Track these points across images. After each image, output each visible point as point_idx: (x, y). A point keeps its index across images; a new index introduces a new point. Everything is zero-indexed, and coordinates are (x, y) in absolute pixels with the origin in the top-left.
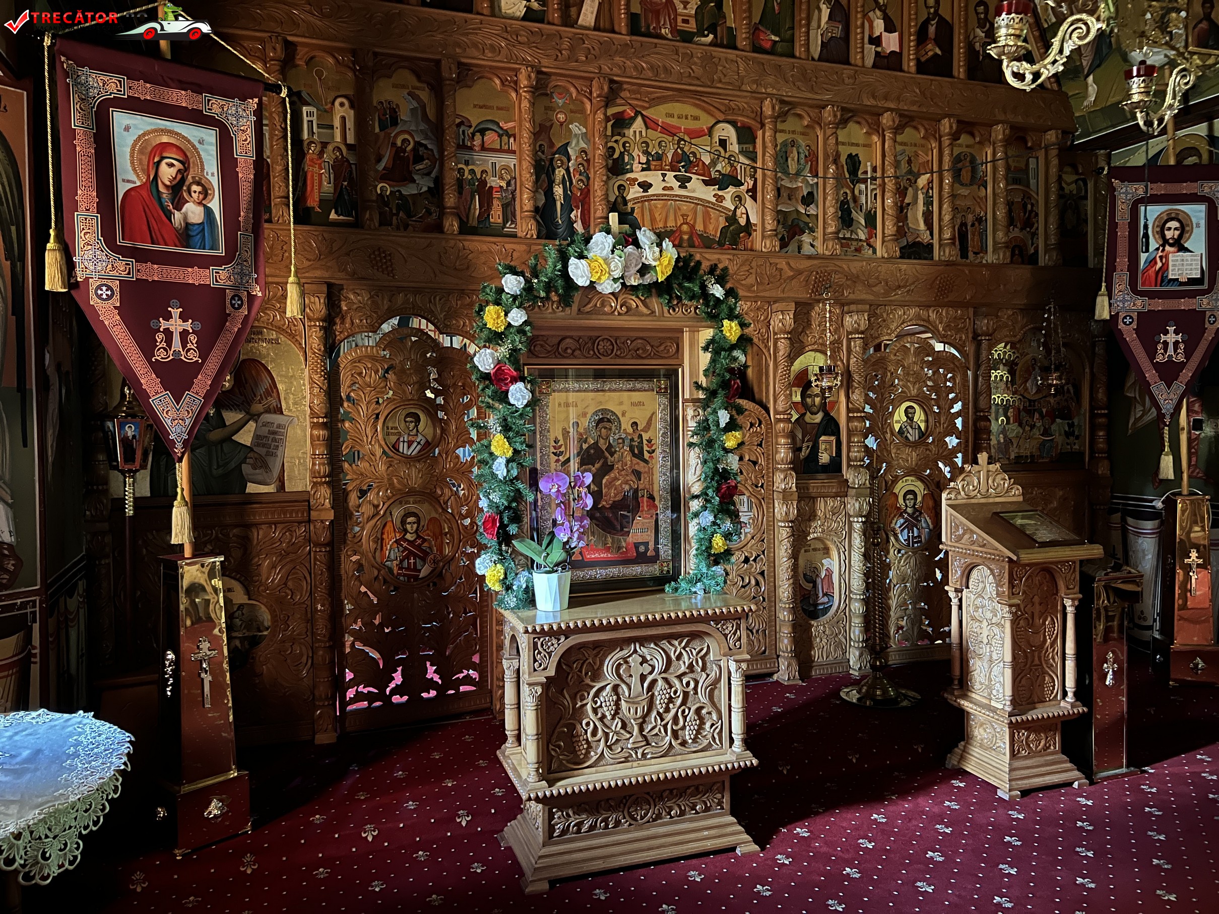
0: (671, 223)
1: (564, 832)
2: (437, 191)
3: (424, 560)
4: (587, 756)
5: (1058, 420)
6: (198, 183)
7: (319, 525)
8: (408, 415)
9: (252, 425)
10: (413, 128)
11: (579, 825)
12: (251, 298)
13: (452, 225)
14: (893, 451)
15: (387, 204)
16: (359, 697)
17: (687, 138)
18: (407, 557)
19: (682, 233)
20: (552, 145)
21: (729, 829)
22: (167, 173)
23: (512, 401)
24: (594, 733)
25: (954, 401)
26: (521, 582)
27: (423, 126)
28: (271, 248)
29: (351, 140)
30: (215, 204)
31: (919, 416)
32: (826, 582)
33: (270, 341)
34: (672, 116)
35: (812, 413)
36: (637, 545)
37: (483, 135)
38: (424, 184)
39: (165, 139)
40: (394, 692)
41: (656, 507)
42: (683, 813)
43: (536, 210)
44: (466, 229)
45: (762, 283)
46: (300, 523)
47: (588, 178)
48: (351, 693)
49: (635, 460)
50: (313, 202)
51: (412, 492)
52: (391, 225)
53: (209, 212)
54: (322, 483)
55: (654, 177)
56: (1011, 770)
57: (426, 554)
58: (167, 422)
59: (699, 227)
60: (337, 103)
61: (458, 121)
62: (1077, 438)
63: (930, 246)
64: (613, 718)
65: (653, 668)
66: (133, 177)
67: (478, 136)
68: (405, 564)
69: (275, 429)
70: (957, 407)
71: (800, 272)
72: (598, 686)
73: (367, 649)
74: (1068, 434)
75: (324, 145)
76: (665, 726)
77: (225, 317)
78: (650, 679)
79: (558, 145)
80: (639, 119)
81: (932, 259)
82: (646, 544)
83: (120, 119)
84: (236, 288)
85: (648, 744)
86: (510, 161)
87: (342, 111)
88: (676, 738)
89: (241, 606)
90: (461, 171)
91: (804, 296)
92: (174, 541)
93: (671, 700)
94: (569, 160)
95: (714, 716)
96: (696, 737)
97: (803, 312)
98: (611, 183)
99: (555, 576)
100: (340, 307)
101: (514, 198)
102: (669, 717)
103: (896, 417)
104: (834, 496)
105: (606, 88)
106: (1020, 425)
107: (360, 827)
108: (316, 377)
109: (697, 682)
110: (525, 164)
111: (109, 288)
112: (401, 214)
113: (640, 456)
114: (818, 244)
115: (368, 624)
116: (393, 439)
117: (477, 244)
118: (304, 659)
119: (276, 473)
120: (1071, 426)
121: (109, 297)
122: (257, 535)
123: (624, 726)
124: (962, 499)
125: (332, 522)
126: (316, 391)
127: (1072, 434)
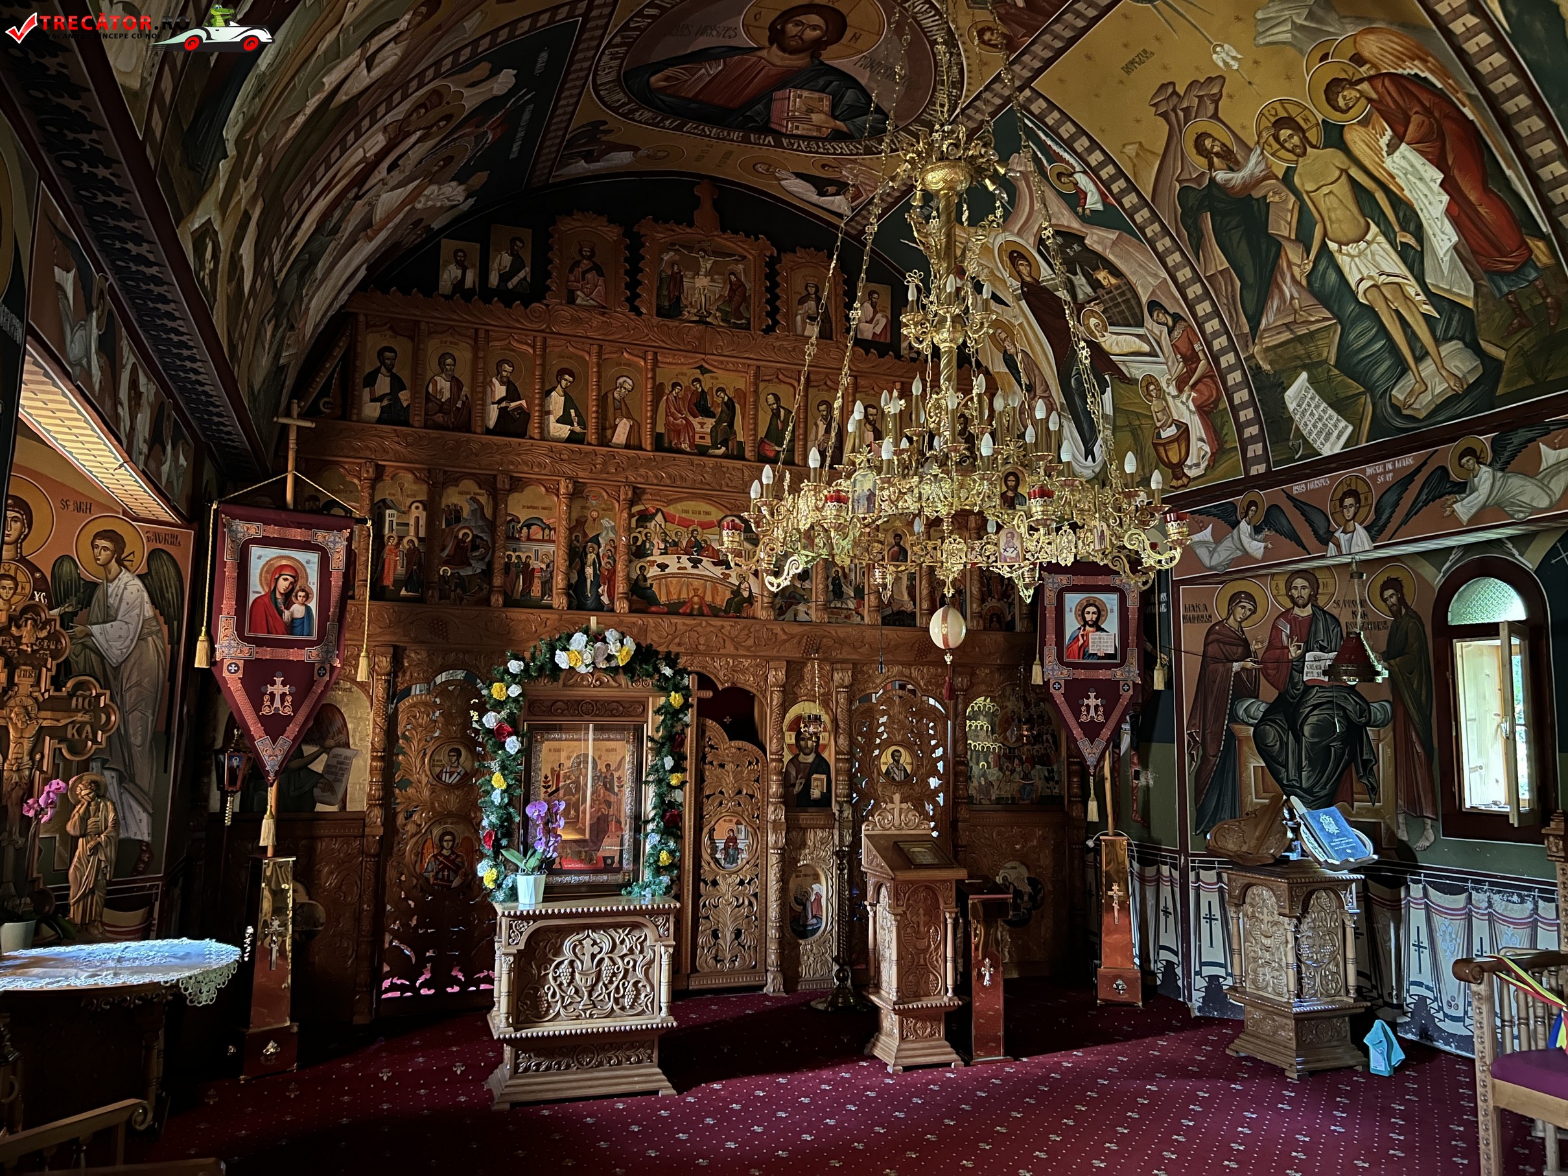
0: (684, 596)
1: (527, 1069)
2: (488, 573)
3: (456, 873)
4: (547, 1012)
5: (1038, 767)
6: (303, 590)
7: (370, 839)
8: (451, 750)
9: (324, 757)
10: (473, 524)
11: (538, 1065)
12: (333, 668)
13: (497, 599)
14: (880, 789)
15: (447, 583)
16: (393, 988)
17: (699, 529)
18: (442, 870)
19: (693, 603)
20: (585, 535)
21: (655, 1078)
22: (283, 585)
23: (508, 749)
24: (554, 994)
25: (936, 747)
26: (509, 882)
27: (480, 523)
28: (352, 619)
29: (422, 534)
30: (313, 605)
31: (905, 758)
32: (815, 905)
33: (345, 690)
34: (687, 512)
35: (806, 754)
36: (605, 859)
37: (529, 529)
38: (479, 567)
39: (284, 562)
40: (422, 985)
41: (621, 830)
42: (620, 1063)
43: (569, 586)
44: (510, 603)
45: (759, 645)
46: (356, 837)
47: (615, 561)
48: (386, 984)
49: (607, 793)
50: (388, 582)
51: (450, 814)
52: (449, 598)
53: (308, 610)
54: (375, 805)
55: (671, 560)
56: (898, 1050)
57: (458, 867)
58: (265, 757)
59: (708, 598)
60: (413, 507)
61: (509, 518)
62: (1057, 783)
63: (913, 614)
64: (569, 985)
65: (602, 948)
66: (259, 589)
67: (525, 530)
68: (440, 875)
69: (342, 759)
70: (939, 752)
71: (793, 636)
72: (558, 960)
73: (402, 946)
74: (1047, 779)
75: (401, 538)
76: (609, 994)
77: (313, 683)
78: (599, 957)
79: (591, 536)
80: (660, 514)
81: (915, 625)
82: (613, 858)
83: (255, 551)
84: (322, 662)
85: (595, 1007)
86: (551, 548)
87: (417, 513)
88: (617, 1004)
89: (303, 905)
90: (509, 557)
91: (796, 655)
92: (262, 844)
93: (614, 974)
94: (599, 547)
95: (648, 989)
96: (633, 1005)
97: (795, 670)
98: (634, 564)
99: (532, 878)
100: (402, 663)
101: (552, 577)
102: (612, 987)
103: (883, 759)
104: (823, 828)
105: (630, 493)
106: (1001, 769)
107: (380, 1070)
108: (378, 720)
109: (635, 962)
110: (561, 553)
111: (237, 665)
112: (458, 590)
113: (611, 790)
114: (812, 612)
115: (406, 925)
116: (438, 770)
117: (518, 615)
118: (350, 952)
119: (340, 796)
120: (1051, 771)
121: (236, 672)
122: (321, 846)
123: (577, 992)
124: (878, 831)
125: (381, 837)
126: (378, 730)
127: (1052, 779)
